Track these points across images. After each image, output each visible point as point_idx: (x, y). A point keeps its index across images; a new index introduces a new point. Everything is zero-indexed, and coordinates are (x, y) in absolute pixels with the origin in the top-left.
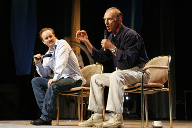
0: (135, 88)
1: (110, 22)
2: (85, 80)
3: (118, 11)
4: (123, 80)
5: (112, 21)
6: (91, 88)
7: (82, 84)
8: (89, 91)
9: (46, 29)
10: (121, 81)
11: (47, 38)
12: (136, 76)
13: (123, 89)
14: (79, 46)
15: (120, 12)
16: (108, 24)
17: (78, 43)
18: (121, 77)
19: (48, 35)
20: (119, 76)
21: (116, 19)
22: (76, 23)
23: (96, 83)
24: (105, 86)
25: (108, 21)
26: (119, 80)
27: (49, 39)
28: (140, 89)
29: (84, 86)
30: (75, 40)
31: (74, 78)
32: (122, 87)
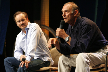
0: (99, 69)
1: (67, 14)
2: (53, 61)
3: (75, 5)
4: (88, 61)
5: (69, 13)
6: (58, 68)
7: (51, 65)
8: (57, 71)
9: (20, 12)
10: (86, 62)
11: (19, 21)
12: (100, 58)
13: (88, 69)
14: (48, 29)
15: (76, 6)
16: (65, 16)
17: (46, 26)
18: (87, 58)
19: (21, 19)
20: (84, 58)
21: (72, 12)
22: (45, 8)
23: (64, 64)
24: (72, 67)
25: (65, 13)
26: (84, 61)
27: (21, 23)
28: (104, 69)
29: (52, 66)
30: (43, 24)
31: (43, 59)
32: (87, 68)
